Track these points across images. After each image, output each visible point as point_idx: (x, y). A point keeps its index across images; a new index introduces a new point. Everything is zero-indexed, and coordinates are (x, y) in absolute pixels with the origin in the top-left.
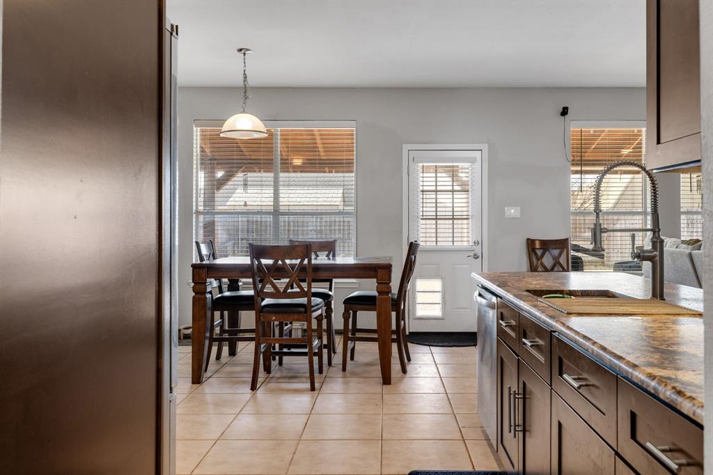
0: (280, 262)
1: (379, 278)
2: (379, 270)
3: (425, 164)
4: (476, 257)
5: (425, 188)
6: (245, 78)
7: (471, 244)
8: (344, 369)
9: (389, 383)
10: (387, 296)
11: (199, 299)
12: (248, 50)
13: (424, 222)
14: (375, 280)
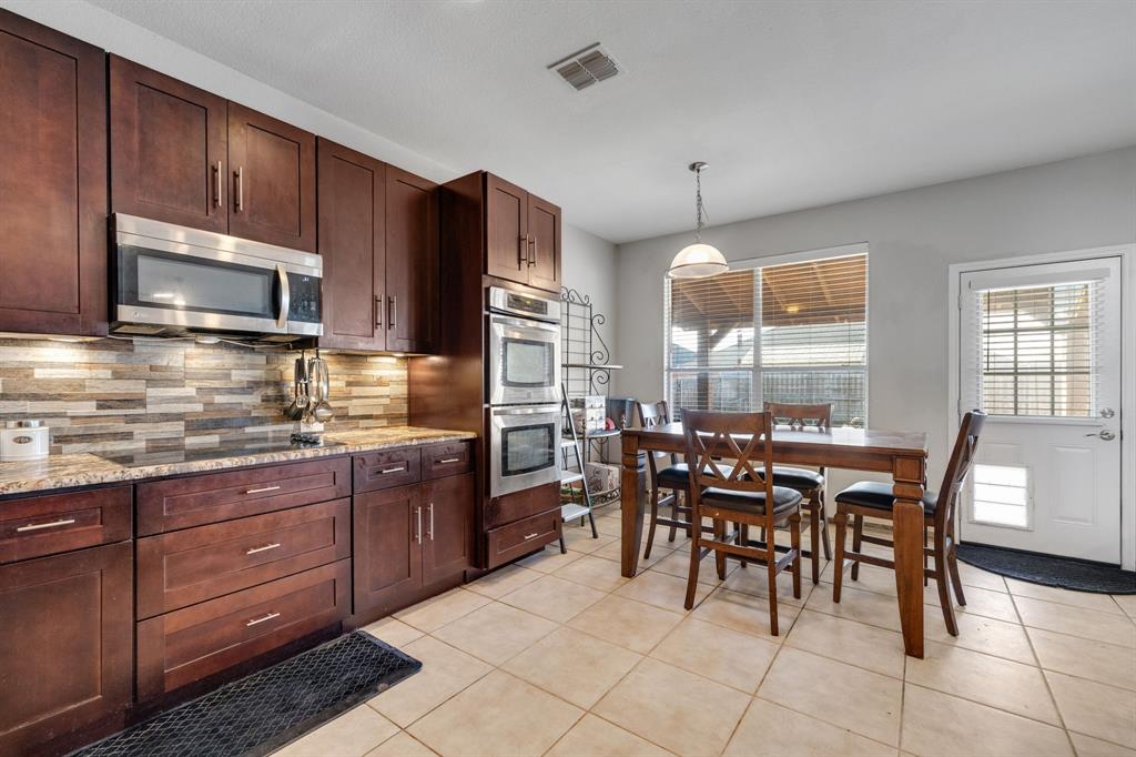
0: (722, 436)
1: (899, 474)
2: (898, 460)
3: (992, 291)
4: (1106, 436)
5: (992, 327)
6: (700, 200)
7: (1093, 414)
8: (837, 598)
9: (920, 656)
10: (913, 506)
11: (629, 474)
12: (703, 164)
13: (991, 378)
14: (891, 475)
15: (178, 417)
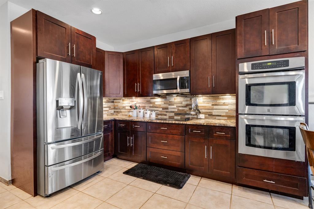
15: (173, 112)
